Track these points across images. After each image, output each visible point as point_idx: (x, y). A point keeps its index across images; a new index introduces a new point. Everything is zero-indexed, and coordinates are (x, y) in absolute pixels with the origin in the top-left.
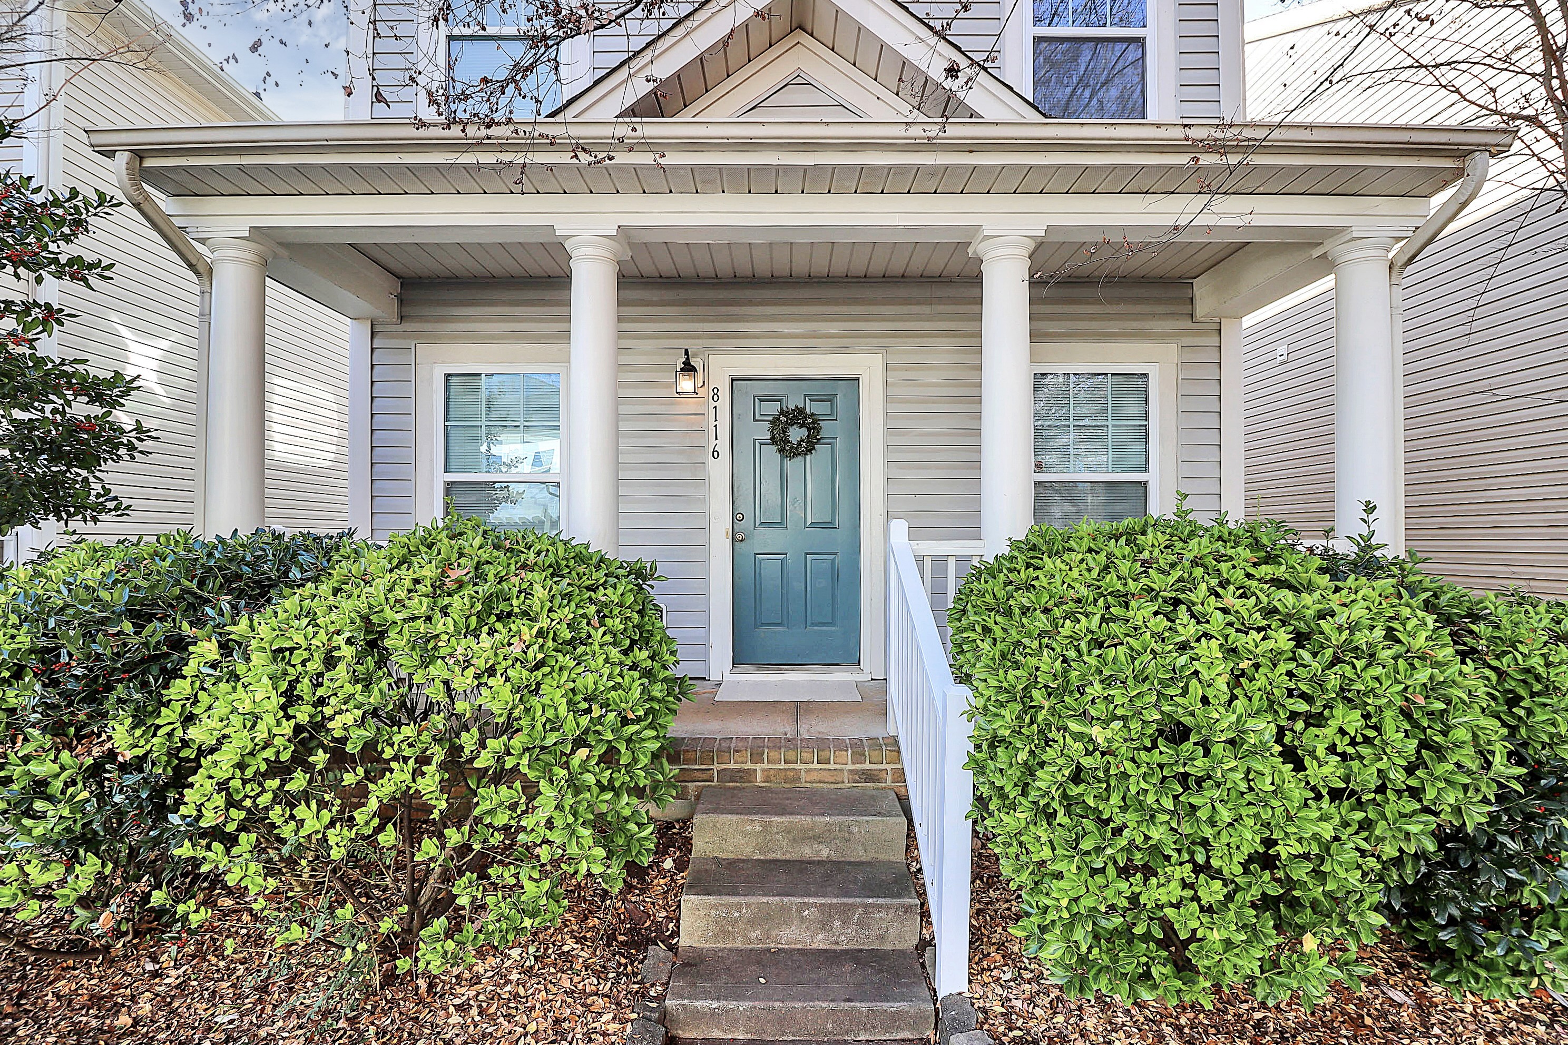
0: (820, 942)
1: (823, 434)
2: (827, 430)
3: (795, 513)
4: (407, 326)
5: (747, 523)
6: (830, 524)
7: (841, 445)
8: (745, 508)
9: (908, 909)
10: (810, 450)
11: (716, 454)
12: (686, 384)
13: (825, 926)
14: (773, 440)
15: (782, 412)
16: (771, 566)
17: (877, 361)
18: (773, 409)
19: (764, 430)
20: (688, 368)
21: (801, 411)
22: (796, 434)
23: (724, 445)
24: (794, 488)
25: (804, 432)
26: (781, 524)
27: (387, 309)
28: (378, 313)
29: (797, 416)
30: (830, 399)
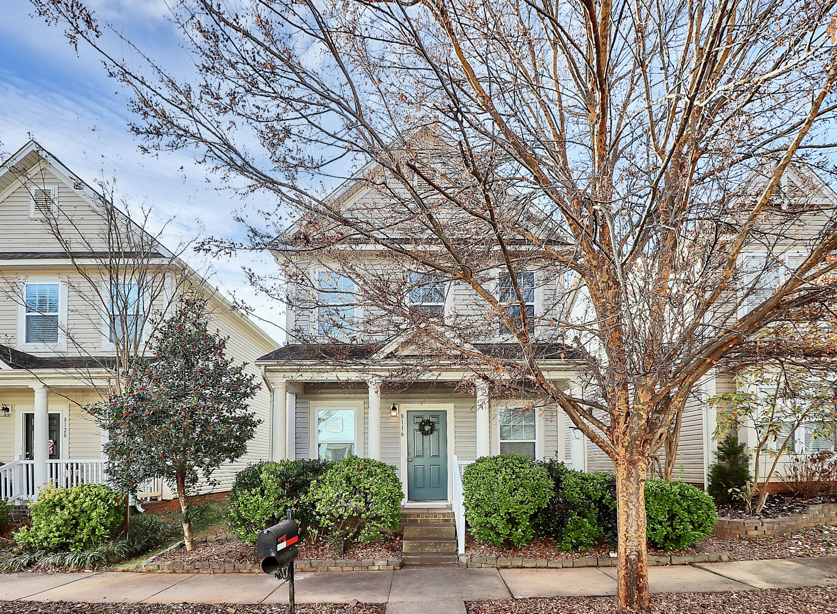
0: (434, 550)
1: (436, 428)
2: (437, 426)
3: (427, 452)
4: (306, 396)
5: (412, 456)
6: (438, 456)
7: (441, 431)
8: (411, 451)
9: (454, 543)
10: (432, 433)
11: (402, 435)
12: (394, 413)
13: (435, 547)
14: (420, 430)
15: (423, 421)
16: (420, 469)
17: (452, 405)
18: (420, 420)
19: (417, 427)
20: (394, 409)
21: (429, 421)
22: (427, 428)
23: (405, 432)
24: (426, 445)
25: (430, 427)
26: (422, 456)
27: (300, 391)
28: (297, 391)
29: (428, 422)
30: (437, 417)
